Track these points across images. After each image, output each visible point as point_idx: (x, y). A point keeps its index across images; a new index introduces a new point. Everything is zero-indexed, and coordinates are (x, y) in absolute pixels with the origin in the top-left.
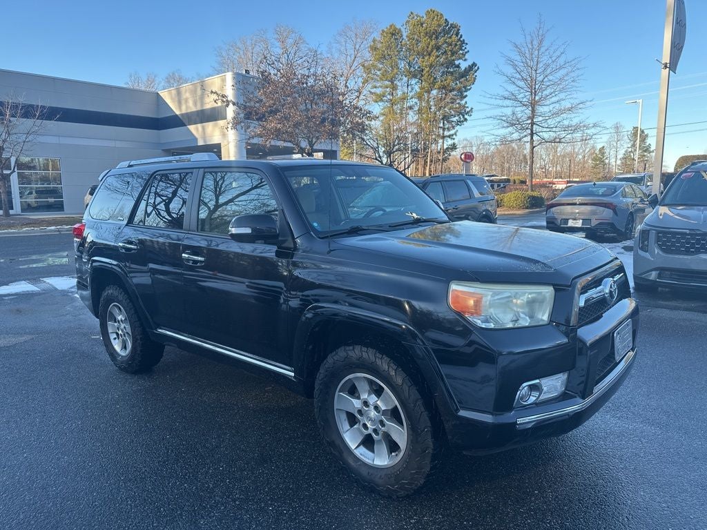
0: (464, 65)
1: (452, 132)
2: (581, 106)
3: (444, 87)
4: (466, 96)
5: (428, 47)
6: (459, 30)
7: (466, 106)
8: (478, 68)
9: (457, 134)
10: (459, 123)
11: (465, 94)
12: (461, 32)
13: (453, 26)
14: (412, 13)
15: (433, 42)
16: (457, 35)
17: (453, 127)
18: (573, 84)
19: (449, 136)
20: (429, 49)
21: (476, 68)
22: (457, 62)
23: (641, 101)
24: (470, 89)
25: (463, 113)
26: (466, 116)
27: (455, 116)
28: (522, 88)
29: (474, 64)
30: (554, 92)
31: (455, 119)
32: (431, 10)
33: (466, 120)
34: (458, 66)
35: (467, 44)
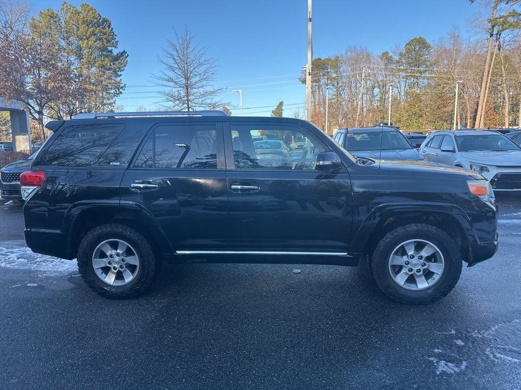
0: (115, 52)
1: (112, 101)
2: (220, 91)
3: (103, 66)
4: (121, 75)
5: (86, 33)
6: (110, 24)
7: (121, 82)
8: (128, 55)
9: (116, 103)
10: (116, 94)
11: (119, 73)
12: (112, 26)
13: (105, 21)
14: (65, 3)
15: (91, 30)
16: (109, 27)
17: (112, 98)
18: (212, 75)
19: (109, 104)
20: (87, 35)
21: (126, 55)
22: (110, 48)
23: (241, 91)
24: (123, 70)
25: (119, 88)
26: (121, 90)
27: (112, 89)
28: (180, 75)
29: (124, 52)
30: (201, 80)
31: (112, 91)
32: (86, 4)
33: (121, 93)
34: (111, 51)
35: (116, 35)
